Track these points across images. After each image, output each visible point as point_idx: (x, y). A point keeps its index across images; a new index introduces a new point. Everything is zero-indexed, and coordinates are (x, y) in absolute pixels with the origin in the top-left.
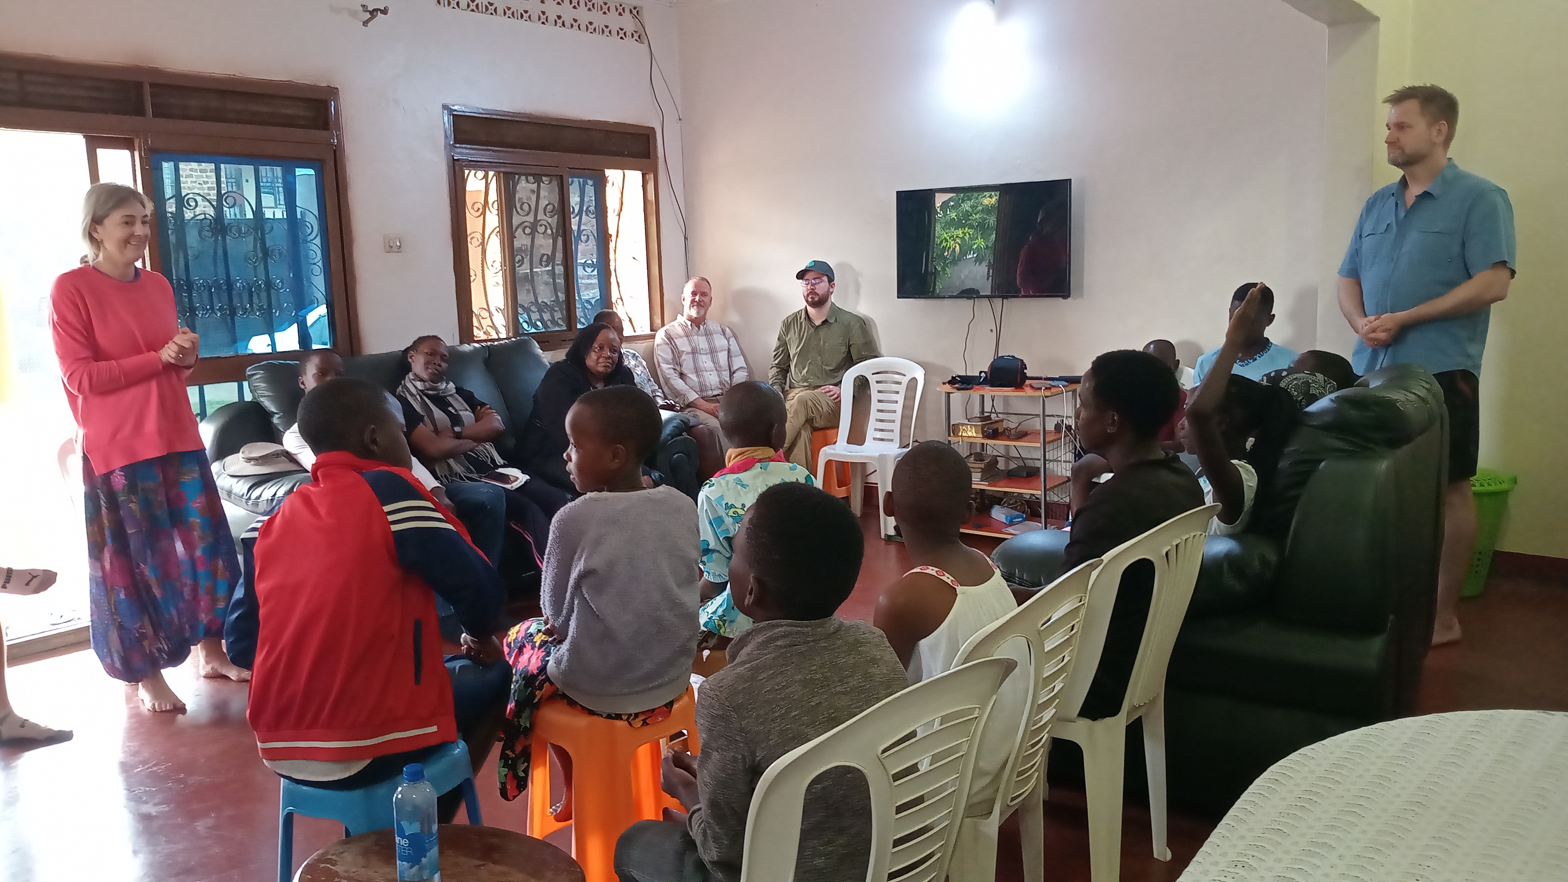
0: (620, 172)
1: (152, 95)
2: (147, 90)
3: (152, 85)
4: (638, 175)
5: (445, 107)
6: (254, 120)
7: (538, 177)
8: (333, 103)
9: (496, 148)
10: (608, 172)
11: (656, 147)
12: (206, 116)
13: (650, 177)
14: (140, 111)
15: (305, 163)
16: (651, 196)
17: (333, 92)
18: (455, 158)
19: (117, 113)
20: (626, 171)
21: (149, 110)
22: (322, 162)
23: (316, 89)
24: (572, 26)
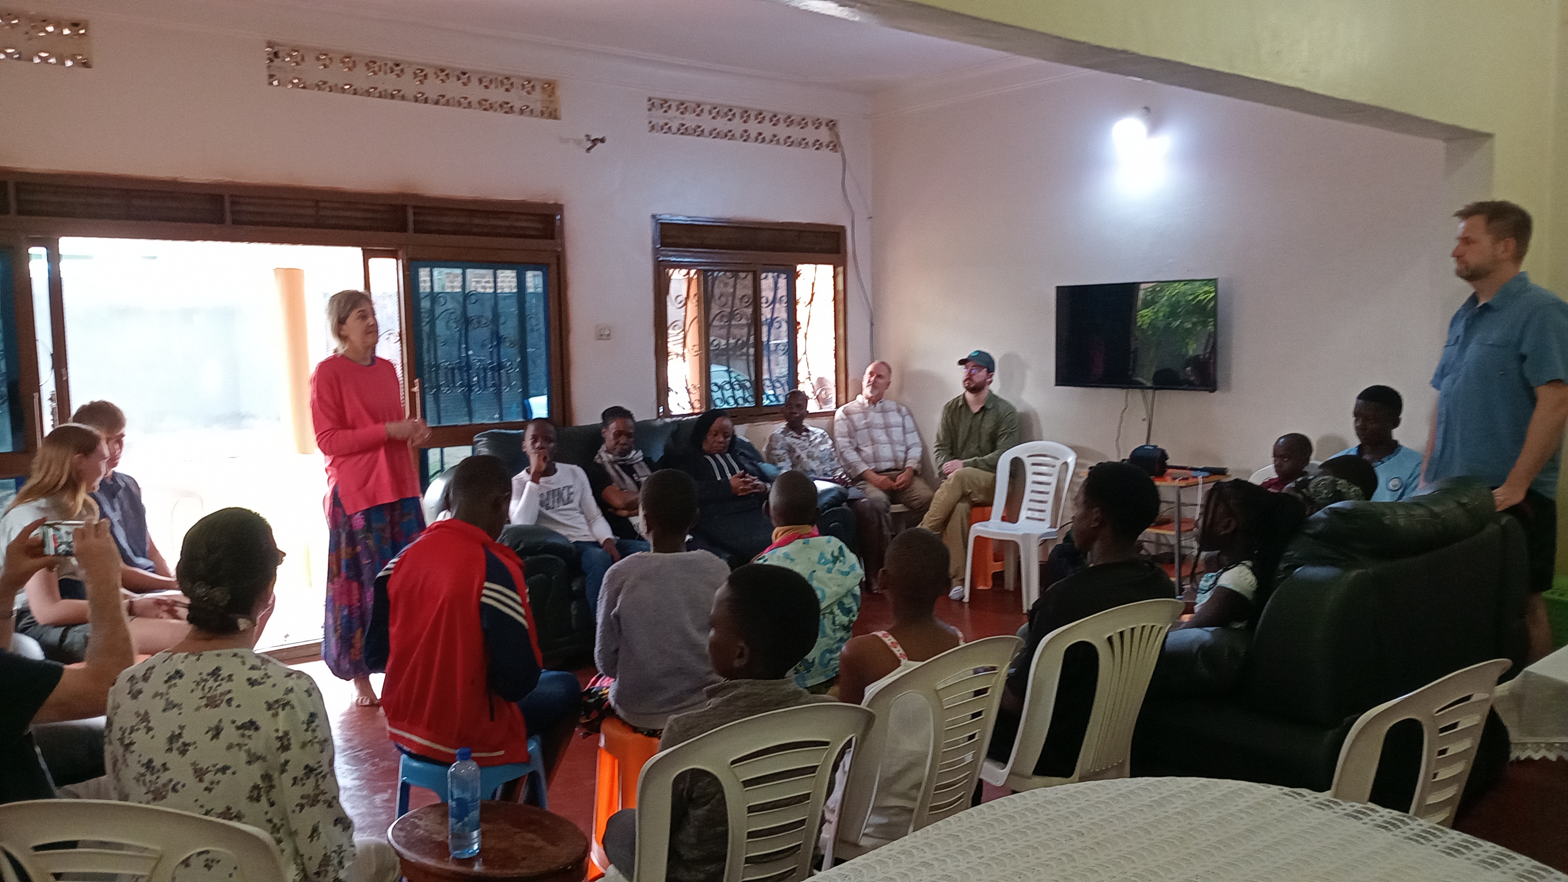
0: (811, 266)
1: (414, 215)
2: (410, 212)
3: (414, 207)
4: (829, 268)
5: (654, 216)
6: (493, 233)
7: (735, 273)
8: (558, 216)
9: (697, 250)
10: (799, 267)
11: (845, 243)
12: (456, 231)
13: (840, 269)
14: (403, 229)
15: (535, 267)
16: (840, 287)
17: (559, 208)
18: (660, 259)
19: (386, 230)
21: (411, 227)
22: (548, 265)
23: (545, 205)
24: (771, 141)
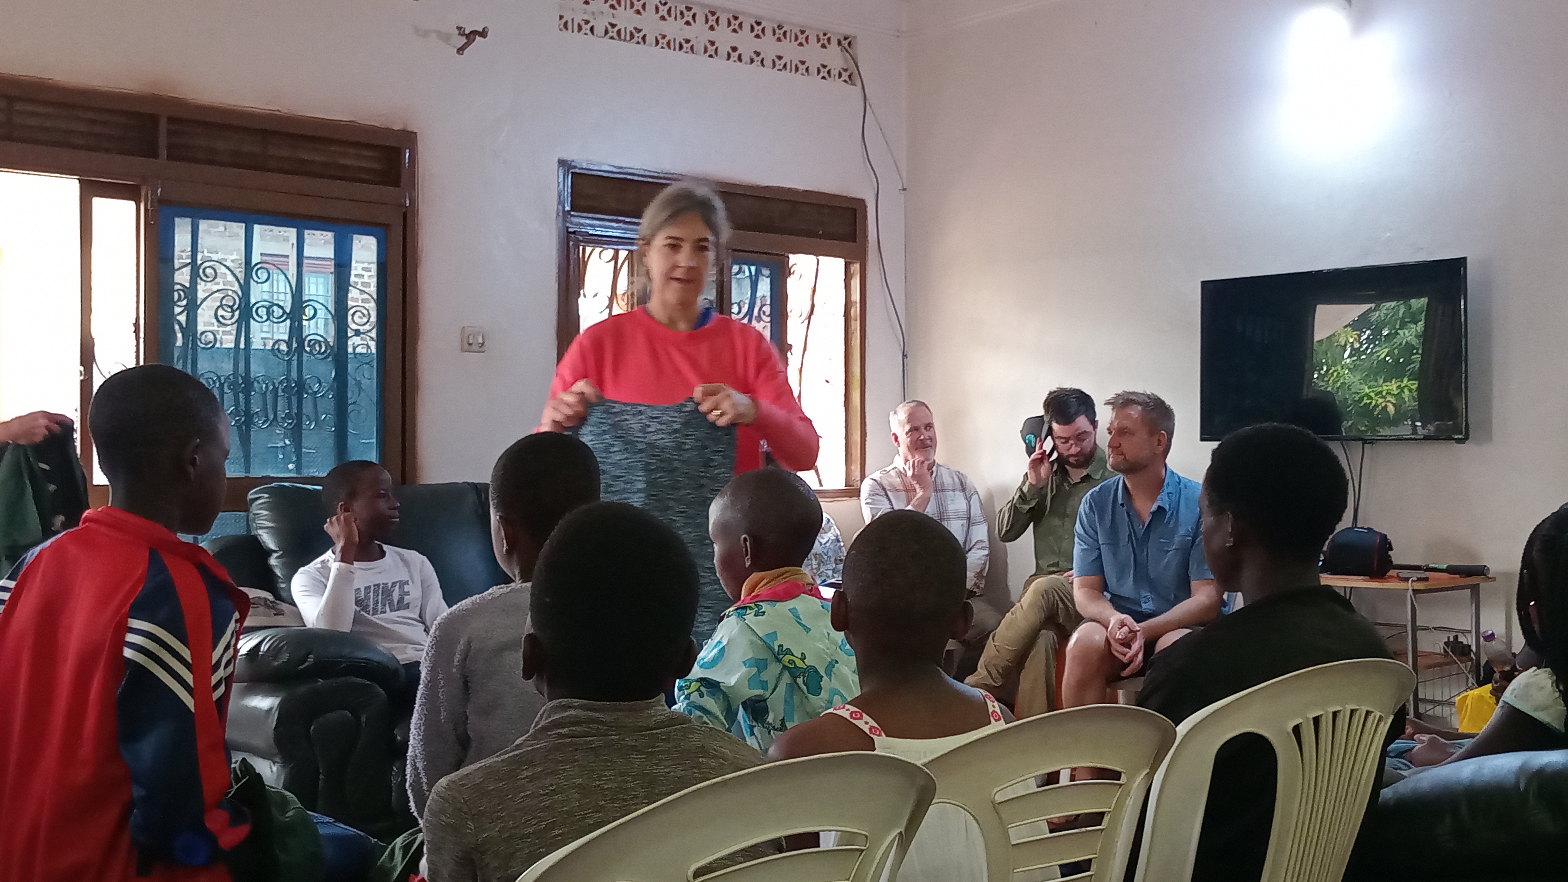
0: (812, 258)
1: (170, 133)
2: (163, 127)
3: (171, 120)
4: (839, 263)
5: (562, 163)
6: (302, 169)
8: (407, 151)
9: (628, 220)
10: (793, 259)
11: (865, 227)
12: (238, 161)
13: (856, 268)
14: (152, 153)
15: (366, 227)
16: (855, 295)
17: (409, 138)
18: (570, 230)
19: (122, 152)
20: (820, 258)
21: (164, 153)
22: (386, 226)
23: (388, 132)
24: (752, 61)
